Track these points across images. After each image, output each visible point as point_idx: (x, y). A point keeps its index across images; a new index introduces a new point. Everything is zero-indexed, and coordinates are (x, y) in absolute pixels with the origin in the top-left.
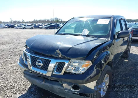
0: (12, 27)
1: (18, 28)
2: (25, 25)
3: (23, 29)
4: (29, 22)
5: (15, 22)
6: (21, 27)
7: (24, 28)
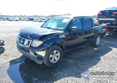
0: (32, 20)
1: (36, 21)
2: (41, 19)
3: (39, 22)
4: (46, 16)
5: (36, 16)
6: (38, 20)
7: (41, 21)
